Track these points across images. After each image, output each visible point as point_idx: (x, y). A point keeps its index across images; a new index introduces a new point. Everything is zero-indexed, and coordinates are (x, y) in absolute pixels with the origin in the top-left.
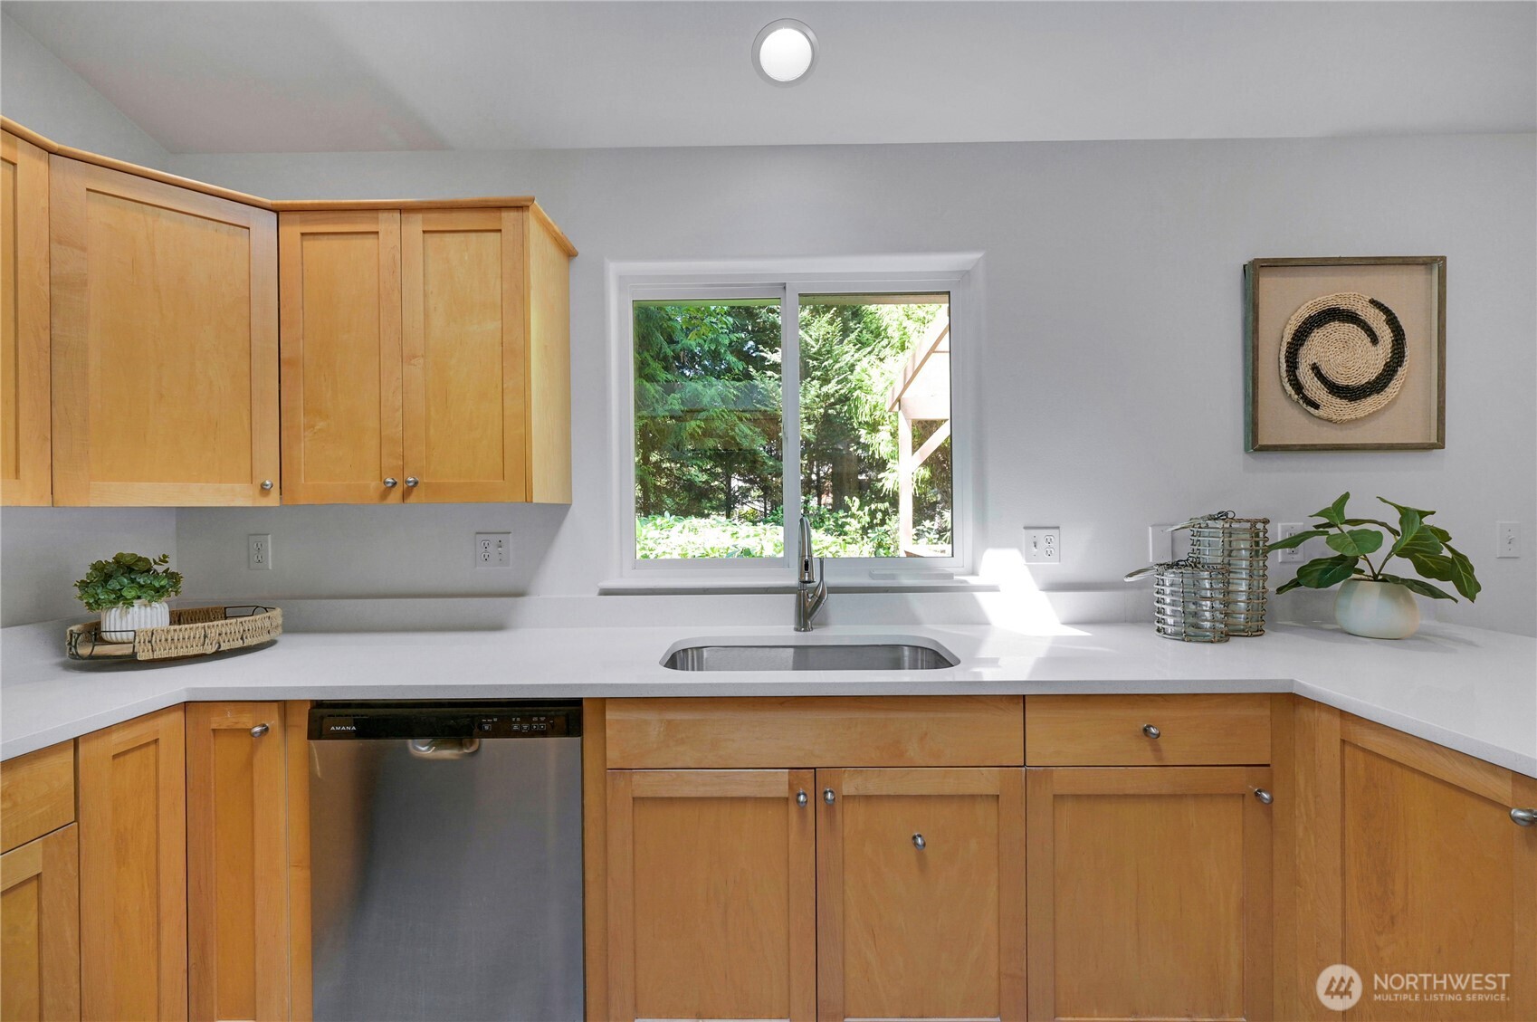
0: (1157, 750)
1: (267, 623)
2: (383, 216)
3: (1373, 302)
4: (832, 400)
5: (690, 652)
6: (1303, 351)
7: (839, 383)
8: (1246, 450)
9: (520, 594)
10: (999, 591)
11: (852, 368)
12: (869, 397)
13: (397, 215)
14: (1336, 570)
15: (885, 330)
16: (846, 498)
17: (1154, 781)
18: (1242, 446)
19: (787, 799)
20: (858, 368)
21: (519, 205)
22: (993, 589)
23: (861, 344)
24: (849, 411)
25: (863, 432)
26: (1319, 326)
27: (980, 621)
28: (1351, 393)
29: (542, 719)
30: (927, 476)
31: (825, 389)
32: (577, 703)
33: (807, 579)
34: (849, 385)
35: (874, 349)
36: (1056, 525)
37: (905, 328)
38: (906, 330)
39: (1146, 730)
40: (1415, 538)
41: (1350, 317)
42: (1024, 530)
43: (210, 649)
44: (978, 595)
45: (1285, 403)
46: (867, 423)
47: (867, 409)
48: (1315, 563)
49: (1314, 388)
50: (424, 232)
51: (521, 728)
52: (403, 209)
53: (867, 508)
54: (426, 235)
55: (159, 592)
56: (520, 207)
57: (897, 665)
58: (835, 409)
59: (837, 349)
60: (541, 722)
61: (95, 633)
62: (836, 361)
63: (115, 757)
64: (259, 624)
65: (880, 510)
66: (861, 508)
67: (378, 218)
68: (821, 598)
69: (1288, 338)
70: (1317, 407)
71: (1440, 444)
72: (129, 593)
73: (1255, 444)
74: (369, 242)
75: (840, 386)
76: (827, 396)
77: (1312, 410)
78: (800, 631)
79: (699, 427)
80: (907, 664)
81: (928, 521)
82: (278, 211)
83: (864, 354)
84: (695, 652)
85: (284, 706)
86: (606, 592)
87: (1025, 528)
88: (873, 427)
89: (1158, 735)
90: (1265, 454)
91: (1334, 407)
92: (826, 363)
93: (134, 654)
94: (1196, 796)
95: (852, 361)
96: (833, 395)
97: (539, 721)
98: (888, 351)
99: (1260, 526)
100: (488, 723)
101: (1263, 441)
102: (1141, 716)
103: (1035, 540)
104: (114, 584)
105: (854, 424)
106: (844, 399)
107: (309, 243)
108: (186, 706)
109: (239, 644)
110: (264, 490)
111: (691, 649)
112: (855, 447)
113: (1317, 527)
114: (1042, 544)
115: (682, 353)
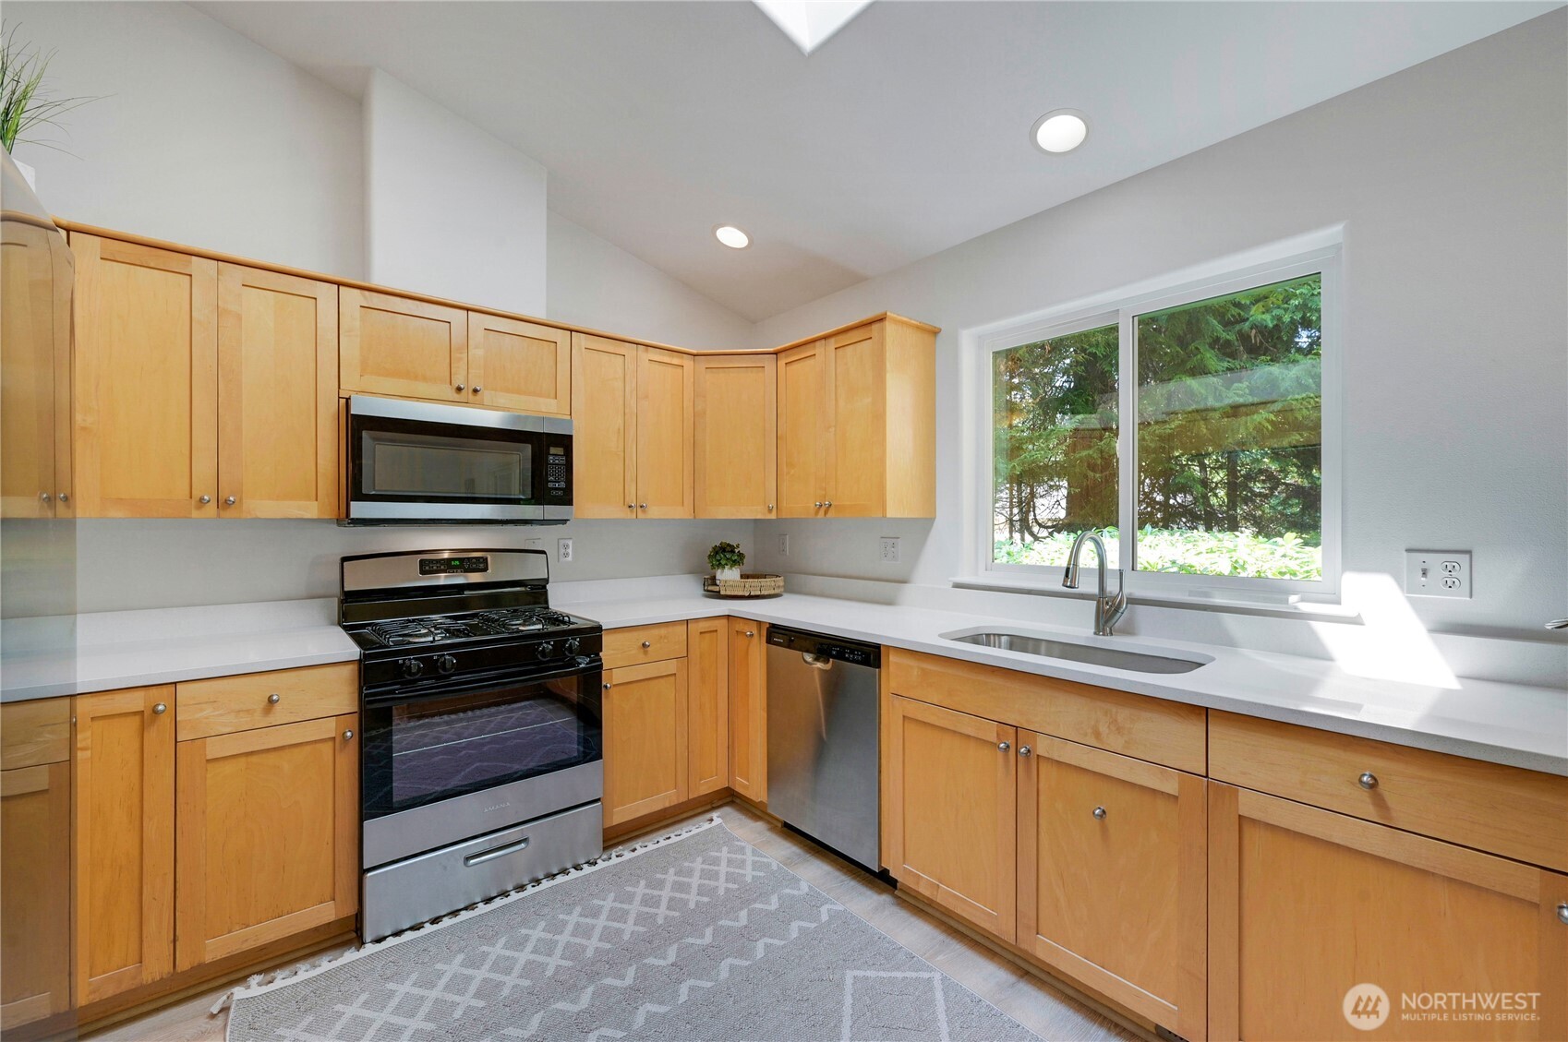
1: (773, 584)
2: (818, 344)
5: (992, 637)
9: (904, 582)
10: (1362, 624)
13: (823, 341)
19: (996, 744)
21: (879, 318)
22: (1356, 621)
27: (1320, 654)
29: (859, 653)
32: (878, 647)
36: (1468, 549)
39: (1360, 778)
42: (1405, 553)
43: (747, 594)
44: (1314, 624)
50: (835, 349)
51: (849, 657)
52: (826, 337)
55: (735, 563)
56: (881, 319)
61: (713, 580)
63: (701, 633)
64: (769, 584)
67: (815, 346)
68: (1120, 606)
72: (723, 562)
74: (811, 361)
78: (1098, 635)
79: (1268, 420)
82: (776, 353)
84: (997, 638)
85: (759, 623)
86: (957, 586)
87: (1408, 550)
93: (719, 592)
97: (858, 655)
100: (835, 650)
103: (1425, 566)
104: (718, 557)
107: (789, 368)
108: (728, 617)
109: (758, 593)
110: (770, 510)
111: (994, 635)
114: (1437, 572)
115: (1254, 331)
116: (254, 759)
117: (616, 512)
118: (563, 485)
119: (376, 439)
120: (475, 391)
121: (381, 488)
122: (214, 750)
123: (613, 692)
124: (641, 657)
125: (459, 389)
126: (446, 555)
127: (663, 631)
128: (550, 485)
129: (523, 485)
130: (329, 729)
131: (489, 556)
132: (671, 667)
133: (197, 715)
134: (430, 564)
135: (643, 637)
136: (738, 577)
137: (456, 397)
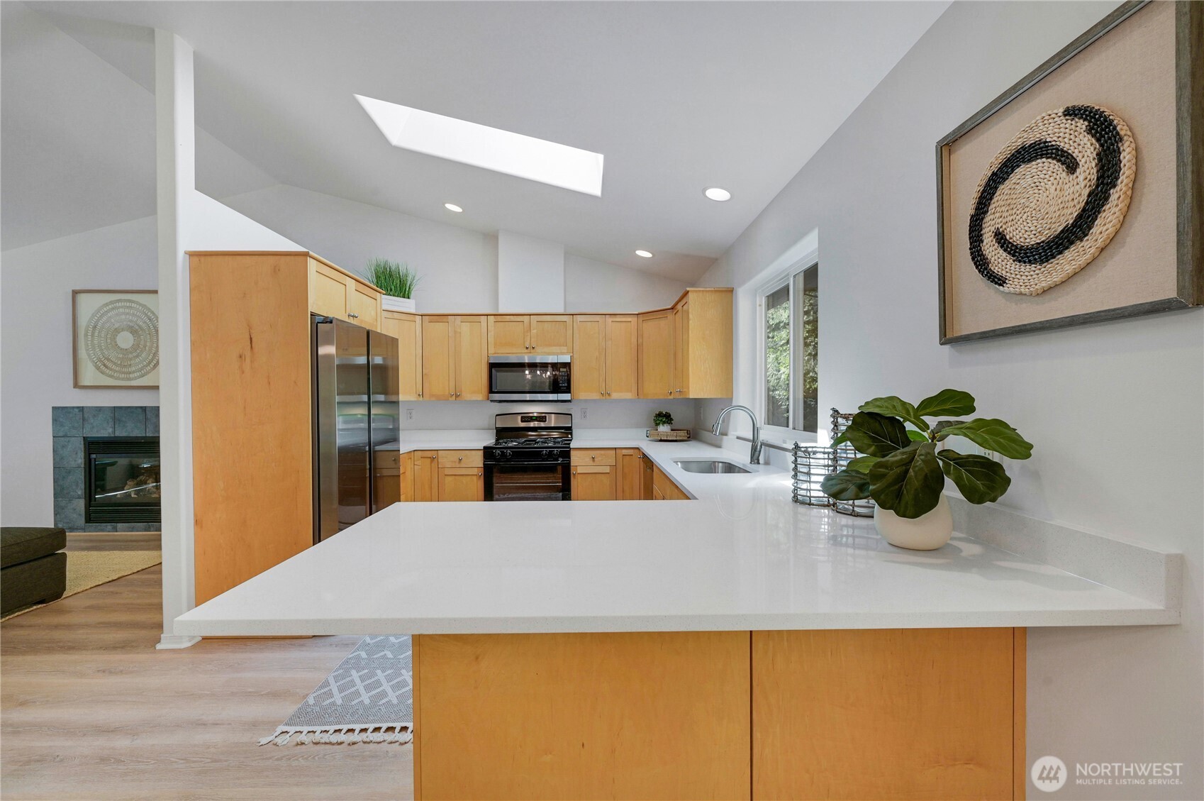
1: (681, 434)
3: (1069, 113)
26: (1004, 180)
28: (1043, 254)
41: (1039, 151)
45: (980, 285)
55: (668, 422)
61: (650, 431)
63: (623, 455)
64: (679, 434)
70: (1004, 282)
72: (662, 422)
77: (999, 286)
86: (738, 438)
91: (1022, 276)
104: (659, 420)
108: (638, 449)
110: (670, 394)
116: (456, 477)
117: (596, 396)
118: (566, 385)
119: (497, 371)
120: (533, 348)
121: (499, 389)
122: (448, 472)
123: (579, 477)
124: (591, 463)
125: (527, 348)
126: (535, 415)
127: (603, 452)
128: (561, 385)
129: (550, 386)
130: (475, 471)
131: (547, 415)
132: (607, 470)
133: (446, 461)
134: (526, 418)
135: (593, 453)
136: (669, 431)
137: (526, 351)
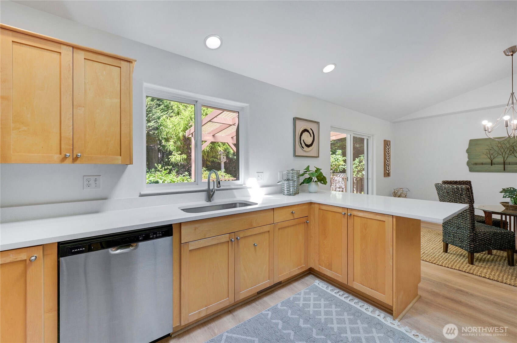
0: (293, 216)
2: (63, 47)
3: (311, 129)
4: (151, 128)
6: (302, 137)
7: (154, 122)
8: (294, 156)
9: (106, 199)
10: (252, 188)
11: (159, 118)
12: (166, 129)
13: (71, 48)
14: (309, 180)
15: (172, 106)
16: (156, 164)
17: (293, 222)
18: (293, 155)
19: (228, 241)
20: (161, 119)
21: (129, 61)
23: (163, 110)
24: (158, 132)
25: (163, 141)
26: (304, 132)
28: (308, 146)
29: (160, 232)
30: (186, 158)
31: (149, 124)
32: (171, 226)
33: (219, 186)
34: (157, 124)
35: (168, 113)
36: (263, 172)
37: (179, 107)
38: (180, 108)
39: (292, 213)
40: (319, 174)
41: (308, 131)
42: (257, 173)
45: (299, 147)
46: (165, 138)
47: (165, 133)
48: (306, 179)
49: (303, 145)
50: (85, 59)
51: (153, 236)
52: (74, 47)
53: (163, 168)
54: (86, 60)
57: (235, 207)
58: (152, 132)
59: (154, 111)
60: (160, 233)
62: (153, 115)
65: (169, 169)
66: (162, 168)
67: (61, 47)
68: (214, 192)
69: (300, 134)
70: (303, 148)
71: (318, 157)
73: (295, 155)
74: (55, 55)
75: (154, 124)
76: (149, 127)
77: (303, 149)
78: (208, 202)
80: (238, 206)
81: (186, 172)
83: (164, 114)
85: (44, 247)
86: (142, 196)
88: (167, 140)
89: (294, 213)
90: (297, 157)
91: (306, 148)
92: (150, 115)
94: (299, 224)
95: (159, 116)
96: (151, 127)
98: (172, 114)
99: (299, 172)
100: (141, 237)
101: (296, 155)
102: (290, 210)
103: (259, 175)
105: (160, 138)
106: (157, 129)
107: (17, 47)
112: (160, 146)
113: (304, 172)
